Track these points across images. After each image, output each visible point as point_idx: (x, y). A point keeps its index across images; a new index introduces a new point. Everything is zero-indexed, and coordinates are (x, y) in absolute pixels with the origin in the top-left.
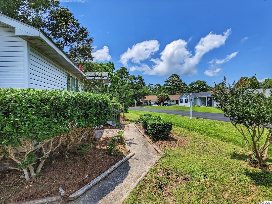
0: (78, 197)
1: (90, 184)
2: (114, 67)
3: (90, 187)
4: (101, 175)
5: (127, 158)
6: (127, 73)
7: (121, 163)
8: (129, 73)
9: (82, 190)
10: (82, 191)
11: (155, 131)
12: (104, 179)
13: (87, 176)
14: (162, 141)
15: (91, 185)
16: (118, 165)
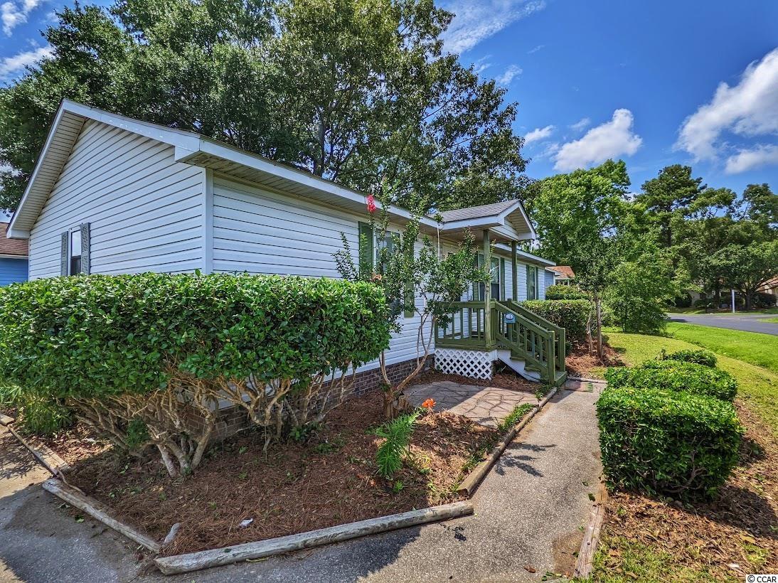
0: (177, 573)
1: (228, 551)
2: (625, 175)
3: (223, 562)
4: (284, 537)
5: (424, 517)
6: (690, 184)
7: (383, 525)
8: (701, 185)
9: (197, 558)
10: (195, 562)
11: (619, 442)
12: (283, 555)
13: (245, 523)
14: (653, 504)
15: (229, 556)
16: (365, 529)
